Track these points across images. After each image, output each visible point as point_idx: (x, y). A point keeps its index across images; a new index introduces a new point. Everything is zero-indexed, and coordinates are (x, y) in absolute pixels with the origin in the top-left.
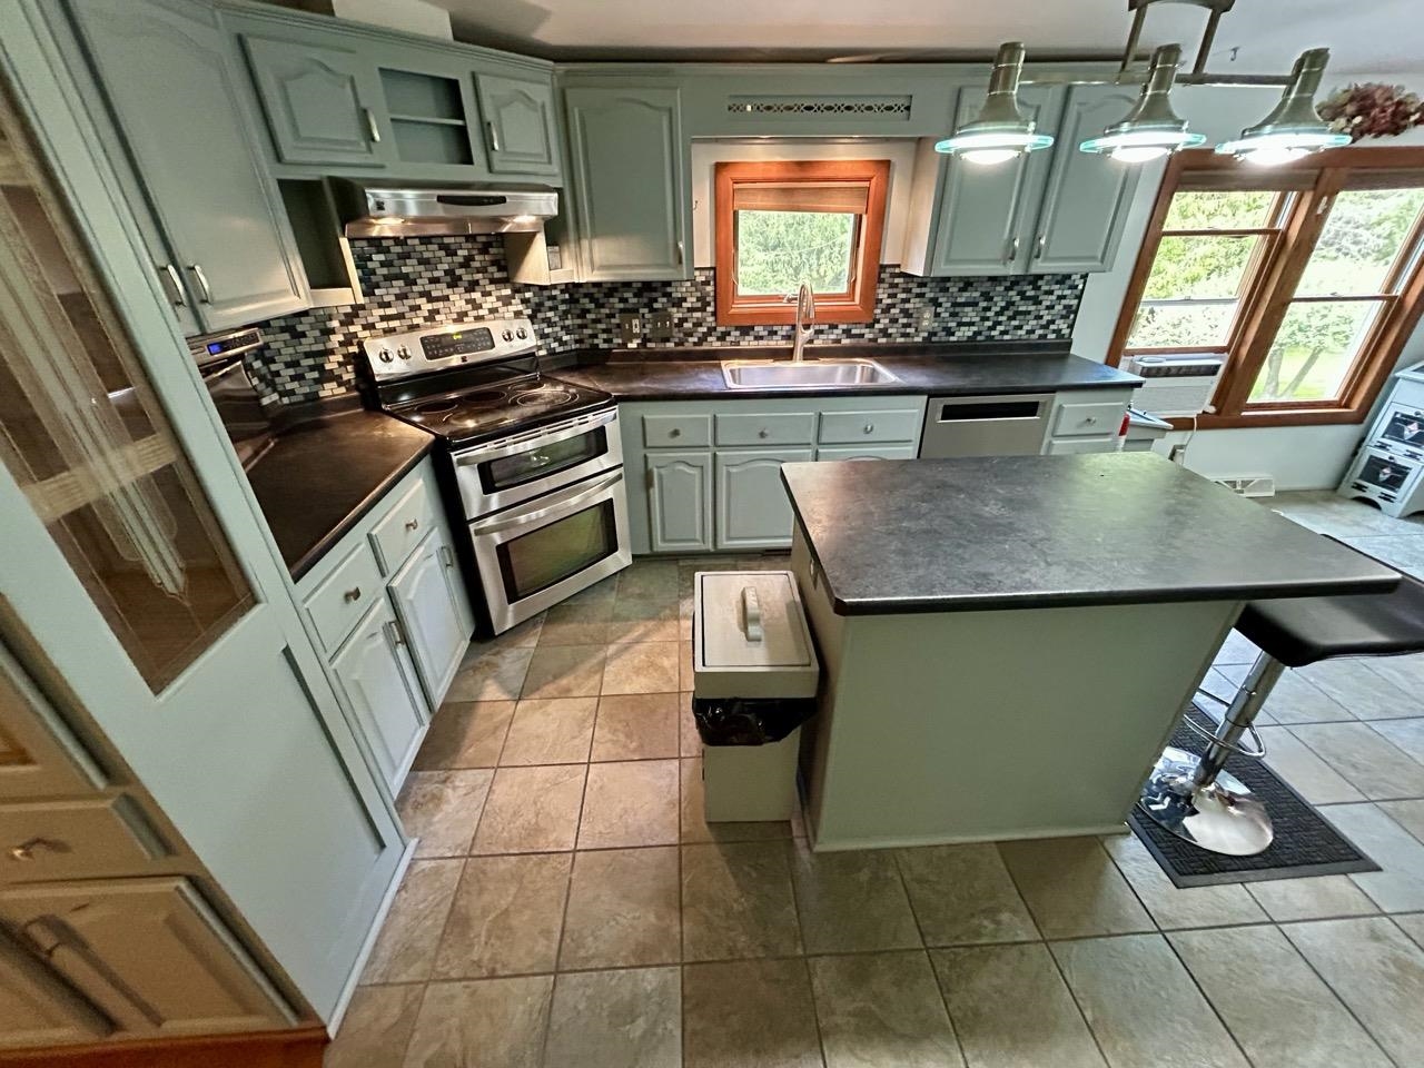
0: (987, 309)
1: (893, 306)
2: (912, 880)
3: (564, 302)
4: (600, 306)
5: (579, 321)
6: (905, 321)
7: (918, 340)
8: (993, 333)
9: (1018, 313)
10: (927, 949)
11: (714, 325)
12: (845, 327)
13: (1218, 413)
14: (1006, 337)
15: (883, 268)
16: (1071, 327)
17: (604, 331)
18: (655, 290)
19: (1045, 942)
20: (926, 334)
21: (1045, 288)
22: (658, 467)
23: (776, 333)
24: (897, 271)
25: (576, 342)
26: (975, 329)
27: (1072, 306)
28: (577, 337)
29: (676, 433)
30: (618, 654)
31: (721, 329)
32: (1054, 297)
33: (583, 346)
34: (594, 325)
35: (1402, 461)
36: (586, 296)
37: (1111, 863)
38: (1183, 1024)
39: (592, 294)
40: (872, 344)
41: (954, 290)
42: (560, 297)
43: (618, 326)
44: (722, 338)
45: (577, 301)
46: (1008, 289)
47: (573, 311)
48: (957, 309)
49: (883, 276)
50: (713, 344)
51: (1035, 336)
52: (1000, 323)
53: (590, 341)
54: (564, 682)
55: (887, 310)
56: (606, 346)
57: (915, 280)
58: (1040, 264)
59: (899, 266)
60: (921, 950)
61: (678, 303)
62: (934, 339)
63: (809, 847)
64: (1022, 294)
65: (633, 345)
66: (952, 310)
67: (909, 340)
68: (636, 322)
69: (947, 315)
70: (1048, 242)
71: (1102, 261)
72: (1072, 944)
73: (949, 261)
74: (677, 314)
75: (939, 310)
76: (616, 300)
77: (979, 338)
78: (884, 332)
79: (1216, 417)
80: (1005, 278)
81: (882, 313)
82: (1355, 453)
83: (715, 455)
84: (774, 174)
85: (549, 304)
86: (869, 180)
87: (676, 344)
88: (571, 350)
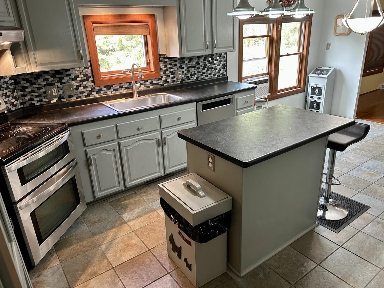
0: (199, 68)
1: (167, 70)
2: (275, 268)
3: (11, 84)
4: (32, 84)
5: (22, 93)
6: (172, 76)
7: (178, 82)
8: (203, 77)
9: (209, 69)
10: (293, 285)
11: (94, 86)
12: (150, 81)
13: (271, 95)
14: (207, 78)
15: (160, 56)
16: (226, 71)
17: (37, 96)
18: (62, 73)
19: (319, 265)
20: (181, 80)
21: (215, 59)
22: (92, 155)
23: (122, 87)
24: (165, 56)
25: (21, 104)
26: (196, 76)
27: (224, 64)
28: (21, 101)
29: (99, 137)
30: (108, 248)
31: (97, 88)
32: (218, 62)
33: (25, 106)
34: (30, 94)
35: (318, 101)
36: (24, 80)
37: (319, 235)
38: (359, 266)
39: (28, 78)
40: (162, 86)
41: (186, 62)
42: (10, 82)
43: (45, 93)
44: (99, 91)
45: (19, 83)
46: (204, 60)
47: (17, 88)
48: (189, 69)
49: (161, 59)
50: (95, 95)
51: (216, 76)
52: (204, 73)
53: (30, 102)
54: (90, 270)
55: (165, 72)
56: (39, 104)
57: (173, 59)
58: (216, 50)
59: (165, 55)
60: (292, 286)
61: (75, 78)
62: (184, 82)
63: (239, 277)
64: (209, 61)
65: (54, 101)
66: (187, 70)
67: (175, 83)
68: (54, 90)
69: (186, 72)
70: (217, 42)
71: (233, 48)
72: (325, 261)
73: (188, 51)
74: (75, 84)
75: (183, 70)
76: (42, 80)
77: (199, 79)
78: (166, 81)
79: (272, 96)
80: (202, 56)
81: (163, 74)
82: (306, 101)
83: (119, 143)
84: (110, 19)
85: (4, 86)
86: (148, 22)
87: (77, 98)
88: (20, 109)
